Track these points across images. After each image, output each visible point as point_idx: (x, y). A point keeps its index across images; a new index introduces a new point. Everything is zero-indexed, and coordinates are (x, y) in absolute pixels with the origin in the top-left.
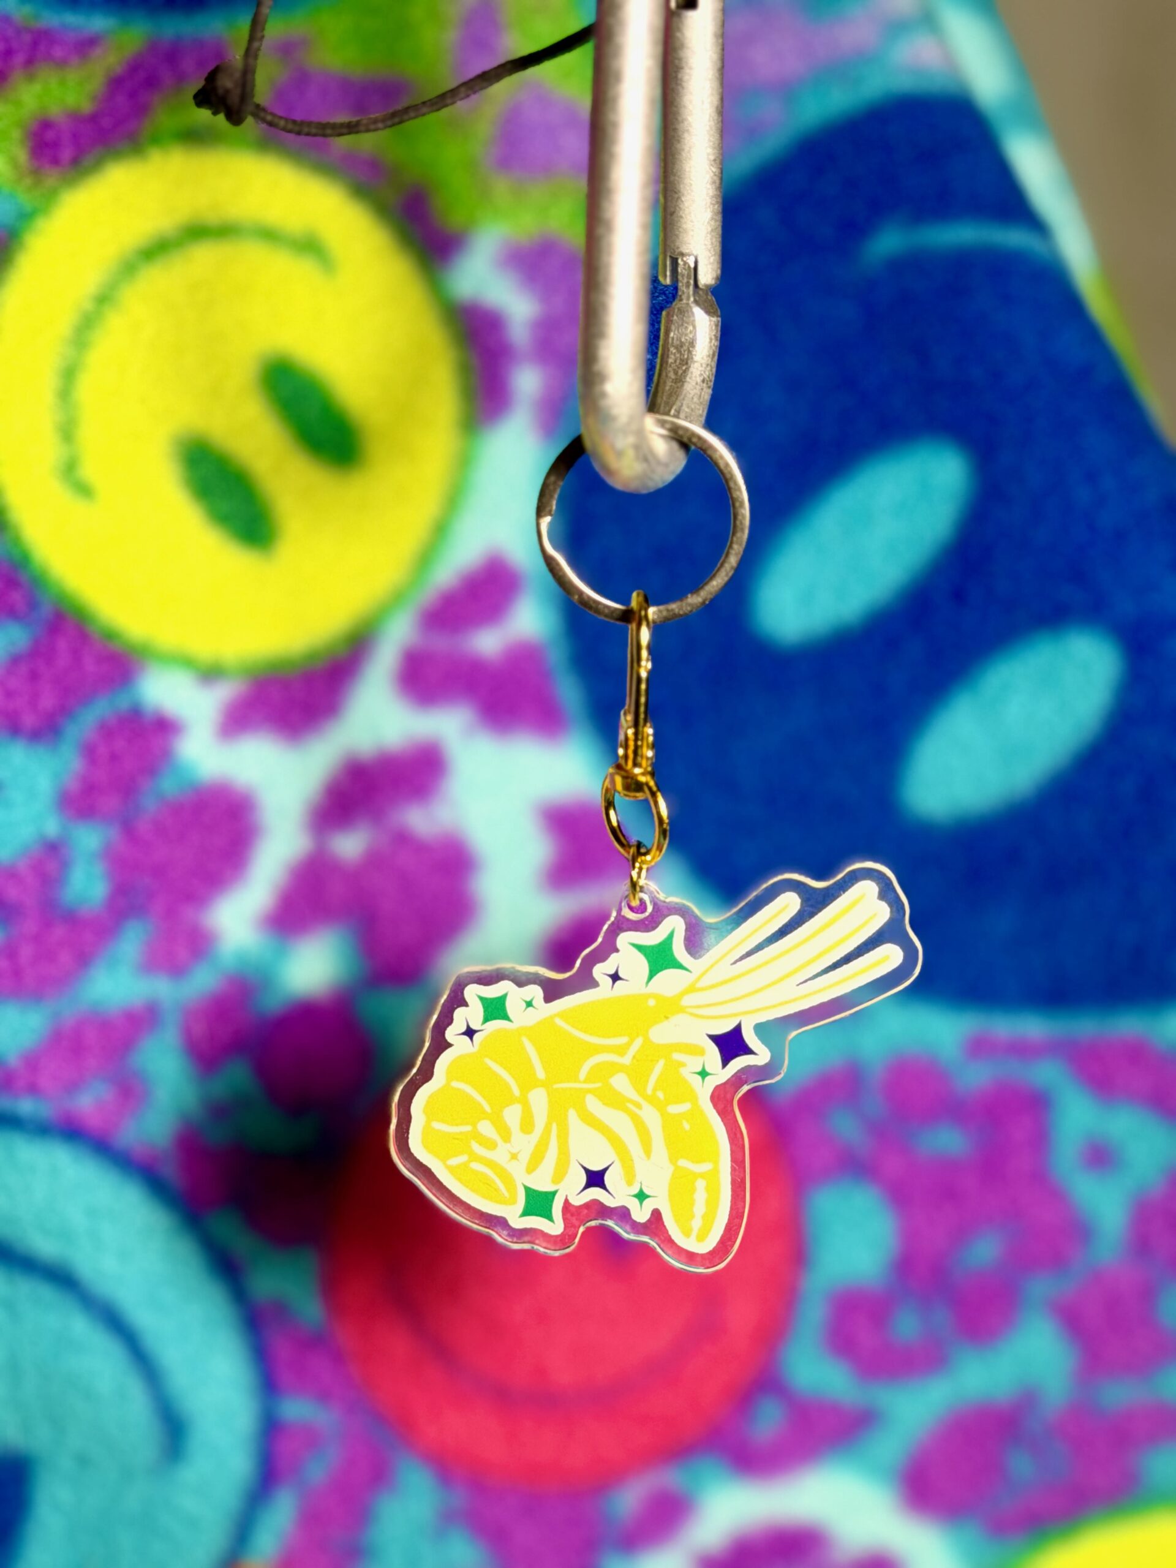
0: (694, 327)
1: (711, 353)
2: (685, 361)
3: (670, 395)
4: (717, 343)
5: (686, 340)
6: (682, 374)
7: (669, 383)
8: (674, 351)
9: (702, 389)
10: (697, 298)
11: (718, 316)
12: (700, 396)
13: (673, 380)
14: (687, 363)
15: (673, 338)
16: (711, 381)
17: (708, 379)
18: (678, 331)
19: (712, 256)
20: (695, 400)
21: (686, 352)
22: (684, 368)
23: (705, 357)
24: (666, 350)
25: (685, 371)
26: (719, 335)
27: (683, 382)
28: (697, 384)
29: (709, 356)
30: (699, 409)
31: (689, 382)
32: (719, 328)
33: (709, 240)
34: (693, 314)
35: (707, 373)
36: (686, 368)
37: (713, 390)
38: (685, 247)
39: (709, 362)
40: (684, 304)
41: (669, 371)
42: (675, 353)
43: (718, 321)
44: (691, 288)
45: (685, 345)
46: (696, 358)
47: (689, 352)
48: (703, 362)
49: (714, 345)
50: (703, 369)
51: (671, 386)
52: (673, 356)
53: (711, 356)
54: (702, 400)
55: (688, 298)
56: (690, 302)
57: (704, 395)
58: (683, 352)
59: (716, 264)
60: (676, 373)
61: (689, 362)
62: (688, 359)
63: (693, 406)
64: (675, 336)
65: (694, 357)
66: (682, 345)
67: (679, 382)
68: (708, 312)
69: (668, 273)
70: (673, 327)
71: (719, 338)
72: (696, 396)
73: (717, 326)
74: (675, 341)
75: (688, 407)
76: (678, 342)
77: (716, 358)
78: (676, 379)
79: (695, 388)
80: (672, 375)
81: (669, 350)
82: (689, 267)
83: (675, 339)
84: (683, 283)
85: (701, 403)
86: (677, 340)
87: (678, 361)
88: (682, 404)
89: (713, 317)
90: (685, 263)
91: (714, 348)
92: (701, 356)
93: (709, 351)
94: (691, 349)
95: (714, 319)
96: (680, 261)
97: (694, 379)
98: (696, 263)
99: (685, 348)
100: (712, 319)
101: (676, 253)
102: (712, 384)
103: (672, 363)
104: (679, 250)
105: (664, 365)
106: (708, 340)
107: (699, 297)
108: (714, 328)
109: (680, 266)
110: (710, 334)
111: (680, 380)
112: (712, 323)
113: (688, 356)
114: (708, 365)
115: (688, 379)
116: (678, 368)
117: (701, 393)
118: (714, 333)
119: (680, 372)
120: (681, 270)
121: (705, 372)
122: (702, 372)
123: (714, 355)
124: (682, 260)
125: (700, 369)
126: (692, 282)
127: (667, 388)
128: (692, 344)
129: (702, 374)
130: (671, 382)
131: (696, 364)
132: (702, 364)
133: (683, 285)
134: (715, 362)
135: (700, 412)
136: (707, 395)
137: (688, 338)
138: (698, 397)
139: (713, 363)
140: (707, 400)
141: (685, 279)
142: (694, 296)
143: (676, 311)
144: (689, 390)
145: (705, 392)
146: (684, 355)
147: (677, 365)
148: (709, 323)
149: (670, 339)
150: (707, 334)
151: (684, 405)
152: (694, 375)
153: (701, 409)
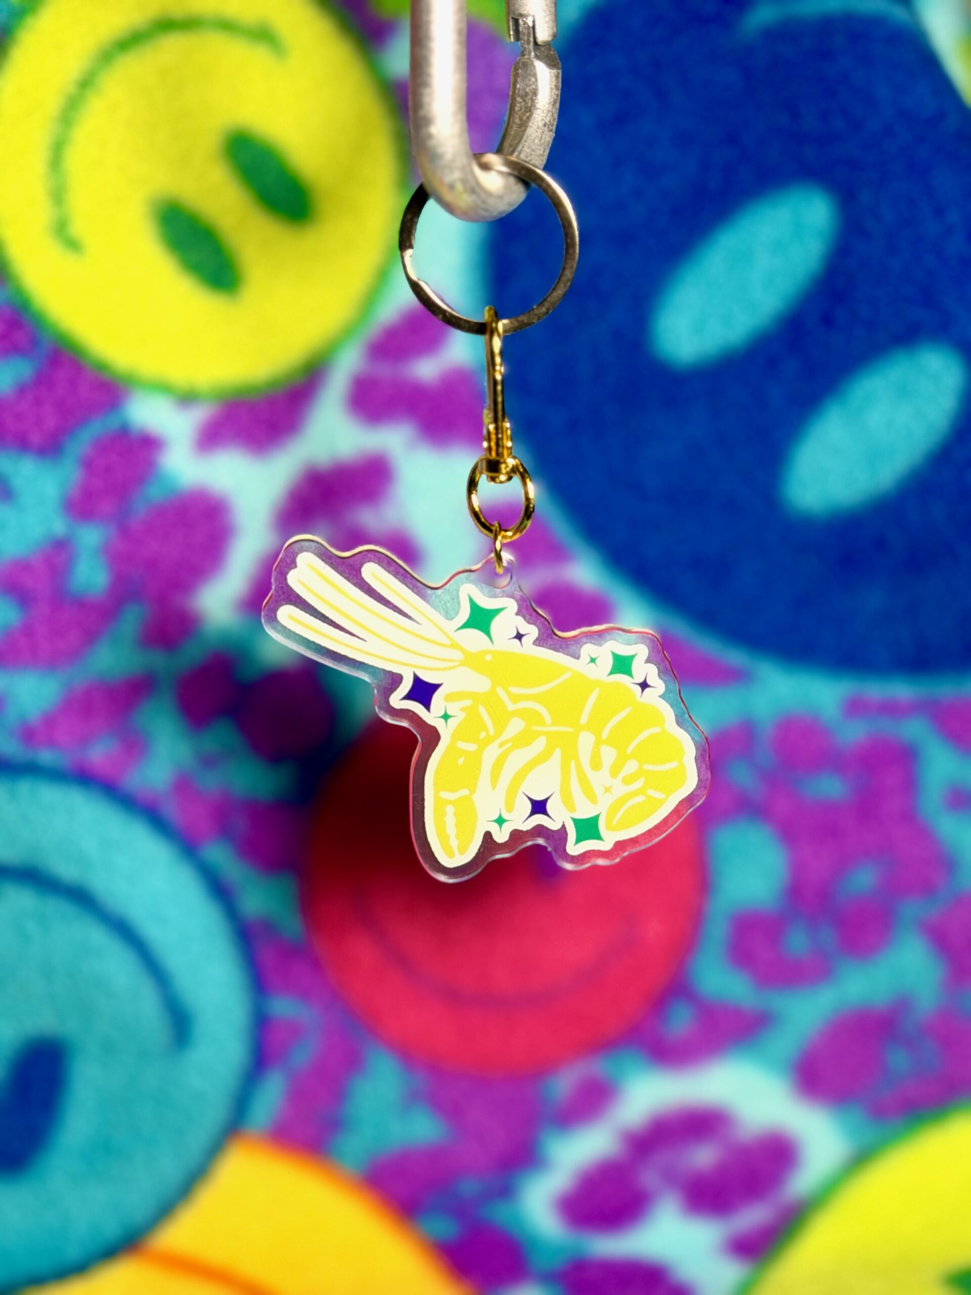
0: (536, 79)
1: (552, 100)
2: (529, 108)
3: (514, 139)
4: (559, 92)
5: (530, 90)
6: (526, 120)
7: (515, 128)
8: (521, 100)
9: (543, 132)
10: (538, 54)
11: (558, 69)
12: (541, 138)
13: (518, 125)
14: (530, 111)
16: (552, 125)
17: (549, 123)
18: (524, 82)
19: (547, 16)
20: (536, 141)
21: (530, 101)
22: (528, 114)
23: (547, 105)
24: (514, 101)
25: (528, 117)
26: (560, 84)
27: (527, 127)
28: (538, 128)
29: (550, 103)
31: (531, 127)
32: (560, 80)
33: (544, 2)
34: (534, 66)
35: (549, 118)
37: (557, 132)
38: (524, 9)
39: (550, 109)
40: (527, 58)
41: (516, 118)
42: (521, 102)
43: (558, 73)
44: (532, 44)
45: (529, 95)
46: (538, 106)
47: (533, 100)
48: (544, 108)
49: (555, 94)
50: (545, 114)
51: (517, 130)
52: (519, 105)
53: (552, 103)
54: (543, 141)
55: (530, 53)
56: (532, 56)
57: (546, 138)
58: (527, 101)
59: (550, 22)
60: (521, 119)
61: (532, 108)
62: (531, 106)
63: (534, 147)
64: (521, 88)
65: (536, 104)
66: (526, 94)
67: (523, 127)
68: (551, 64)
69: (512, 33)
70: (519, 80)
71: (560, 87)
72: (537, 138)
73: (557, 77)
74: (521, 92)
75: (529, 148)
76: (523, 93)
77: (558, 105)
78: (520, 124)
79: (537, 132)
80: (517, 121)
81: (516, 100)
82: (529, 26)
83: (521, 90)
84: (524, 41)
85: (543, 144)
86: (523, 91)
87: (523, 108)
88: (524, 146)
89: (553, 69)
90: (525, 23)
91: (555, 96)
92: (544, 104)
93: (549, 100)
94: (534, 98)
95: (554, 71)
96: (521, 22)
97: (536, 123)
98: (534, 22)
99: (529, 97)
100: (551, 71)
101: (516, 15)
102: (554, 127)
103: (518, 110)
104: (519, 11)
105: (512, 114)
106: (549, 89)
107: (539, 52)
108: (554, 79)
109: (521, 26)
110: (550, 85)
111: (524, 125)
112: (553, 75)
113: (531, 104)
114: (549, 111)
115: (530, 124)
116: (523, 115)
117: (542, 135)
118: (554, 83)
119: (525, 118)
120: (522, 29)
121: (546, 117)
122: (544, 118)
123: (555, 103)
124: (523, 21)
125: (542, 114)
126: (532, 39)
127: (513, 132)
128: (535, 93)
129: (543, 120)
130: (517, 127)
131: (538, 111)
132: (543, 111)
133: (524, 42)
134: (556, 109)
135: (541, 152)
136: (549, 137)
137: (531, 88)
138: (539, 139)
139: (554, 110)
140: (549, 142)
141: (526, 37)
142: (535, 51)
143: (521, 65)
144: (531, 133)
145: (546, 135)
146: (529, 103)
147: (522, 112)
148: (549, 75)
149: (517, 90)
150: (548, 84)
151: (526, 146)
152: (536, 121)
153: (542, 149)
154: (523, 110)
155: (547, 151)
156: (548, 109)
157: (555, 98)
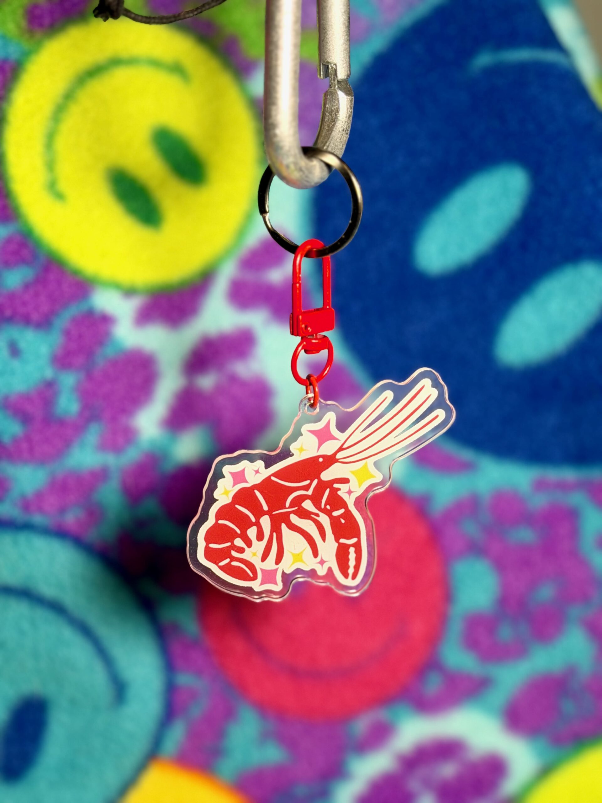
0: (338, 102)
1: (348, 115)
3: (324, 138)
4: (352, 111)
5: (334, 108)
6: (331, 127)
7: (324, 131)
8: (328, 115)
9: (342, 135)
10: (340, 87)
11: (352, 96)
12: (341, 138)
14: (334, 121)
16: (348, 130)
17: (346, 129)
18: (330, 103)
19: (344, 63)
20: (338, 140)
21: (334, 115)
22: (333, 124)
23: (344, 118)
24: (324, 115)
25: (333, 125)
26: (353, 106)
27: (332, 131)
28: (339, 132)
29: (347, 117)
31: (335, 131)
32: (353, 103)
33: (343, 55)
34: (337, 94)
35: (346, 126)
36: (334, 124)
37: (350, 135)
38: (330, 59)
39: (347, 120)
40: (333, 89)
41: (325, 125)
42: (328, 116)
43: (352, 99)
44: (336, 81)
45: (334, 111)
46: (339, 118)
47: (336, 115)
48: (343, 120)
49: (350, 111)
50: (343, 124)
51: (326, 133)
52: (327, 118)
53: (348, 117)
55: (335, 86)
56: (336, 88)
58: (332, 115)
59: (346, 68)
60: (329, 127)
61: (336, 120)
63: (337, 144)
64: (328, 107)
65: (338, 117)
66: (332, 111)
67: (330, 131)
68: (347, 93)
69: (322, 73)
70: (328, 102)
71: (353, 108)
72: (339, 137)
73: (351, 101)
74: (329, 109)
75: (334, 144)
76: (330, 110)
77: (351, 118)
78: (328, 129)
79: (338, 134)
80: (326, 127)
81: (325, 114)
82: (333, 69)
84: (332, 78)
85: (341, 142)
86: (330, 109)
87: (330, 120)
89: (348, 96)
91: (349, 113)
92: (342, 117)
93: (346, 115)
94: (337, 113)
95: (350, 97)
97: (338, 129)
98: (336, 66)
99: (334, 113)
101: (325, 62)
102: (349, 132)
103: (327, 121)
104: (327, 60)
105: (323, 123)
106: (347, 109)
108: (349, 102)
109: (330, 69)
110: (347, 106)
111: (330, 130)
112: (348, 99)
113: (335, 117)
114: (346, 122)
115: (334, 129)
116: (330, 123)
118: (349, 105)
119: (331, 125)
120: (330, 71)
121: (344, 126)
122: (343, 126)
124: (330, 66)
125: (342, 124)
126: (336, 78)
127: (323, 134)
128: (338, 110)
129: (342, 127)
130: (326, 131)
131: (339, 121)
132: (342, 122)
133: (332, 80)
134: (350, 121)
135: (341, 147)
136: (345, 138)
137: (335, 108)
139: (349, 121)
140: (345, 141)
141: (333, 76)
142: (338, 85)
143: (329, 93)
144: (335, 135)
145: (344, 136)
146: (333, 117)
147: (329, 122)
148: (347, 99)
149: (326, 109)
150: (346, 105)
151: (331, 143)
152: (338, 127)
153: (342, 145)
154: (330, 121)
155: (345, 146)
156: (345, 121)
157: (350, 114)
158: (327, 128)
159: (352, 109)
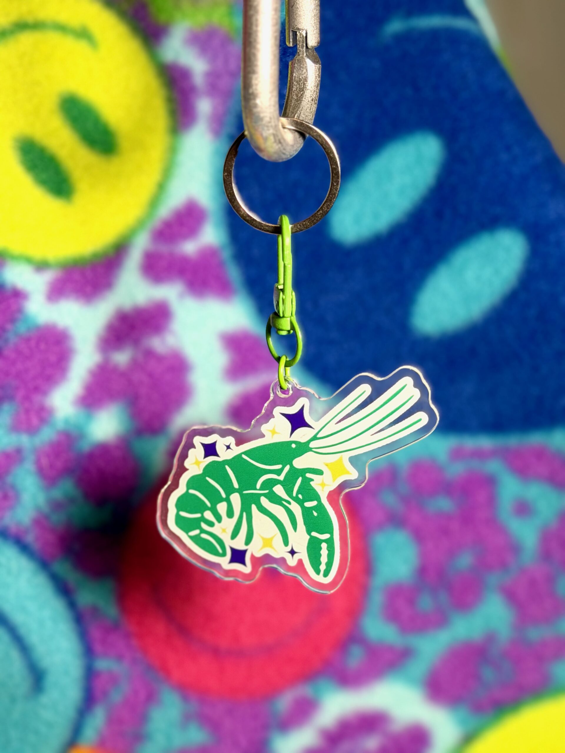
0: (307, 70)
2: (302, 89)
3: (294, 108)
4: (319, 79)
5: (302, 77)
6: (300, 96)
7: (293, 101)
9: (312, 104)
11: (320, 64)
12: (311, 108)
13: (295, 99)
14: (303, 90)
15: (295, 76)
16: (316, 100)
17: (314, 99)
18: (298, 72)
19: (315, 30)
20: (308, 110)
21: (303, 84)
22: (301, 93)
23: (313, 87)
24: (292, 84)
25: (302, 95)
26: (320, 74)
27: (302, 101)
28: (309, 101)
29: (315, 86)
30: (310, 116)
31: (304, 101)
33: (313, 21)
34: (306, 63)
35: (315, 96)
36: (303, 93)
37: (318, 105)
38: (300, 25)
39: (315, 90)
40: (300, 57)
41: (294, 95)
42: (296, 85)
43: (320, 67)
44: (305, 48)
45: (302, 80)
46: (308, 88)
47: (304, 84)
48: (312, 89)
49: (318, 80)
50: (312, 93)
51: (295, 103)
52: (295, 87)
54: (311, 110)
55: (303, 54)
56: (304, 56)
58: (301, 84)
59: (317, 34)
60: (297, 96)
61: (304, 89)
62: (303, 88)
63: (307, 114)
64: (296, 76)
65: (307, 86)
66: (300, 80)
67: (299, 101)
68: (315, 62)
69: (291, 40)
70: (295, 71)
72: (308, 108)
73: (319, 69)
74: (296, 79)
75: (304, 115)
78: (297, 99)
79: (308, 104)
81: (293, 83)
82: (303, 36)
83: (296, 77)
84: (300, 45)
85: (311, 112)
86: (297, 78)
88: (301, 113)
89: (317, 64)
90: (301, 34)
92: (311, 86)
93: (315, 84)
94: (305, 82)
95: (318, 66)
96: (298, 33)
97: (307, 99)
98: (306, 34)
99: (302, 82)
100: (316, 65)
101: (295, 28)
102: (317, 101)
103: (295, 90)
104: (297, 27)
105: (291, 92)
106: (314, 77)
107: (308, 53)
108: (317, 71)
109: (298, 36)
111: (299, 100)
112: (317, 68)
113: (303, 86)
114: (315, 91)
115: (303, 99)
116: (299, 93)
118: (318, 73)
119: (300, 95)
120: (299, 38)
121: (313, 95)
122: (312, 95)
123: (318, 86)
124: (299, 32)
125: (311, 93)
126: (305, 45)
127: (293, 104)
128: (306, 80)
129: (311, 96)
130: (295, 101)
131: (308, 90)
132: (311, 91)
133: (300, 47)
136: (314, 107)
138: (310, 109)
139: (317, 90)
140: (315, 111)
141: (301, 43)
142: (306, 53)
143: (297, 61)
144: (304, 105)
145: (313, 106)
146: (301, 86)
147: (297, 92)
148: (315, 68)
149: (293, 77)
150: (314, 74)
151: (302, 113)
152: (307, 97)
153: (312, 115)
154: (298, 90)
155: (314, 116)
157: (318, 83)
158: (295, 98)
159: (320, 77)
